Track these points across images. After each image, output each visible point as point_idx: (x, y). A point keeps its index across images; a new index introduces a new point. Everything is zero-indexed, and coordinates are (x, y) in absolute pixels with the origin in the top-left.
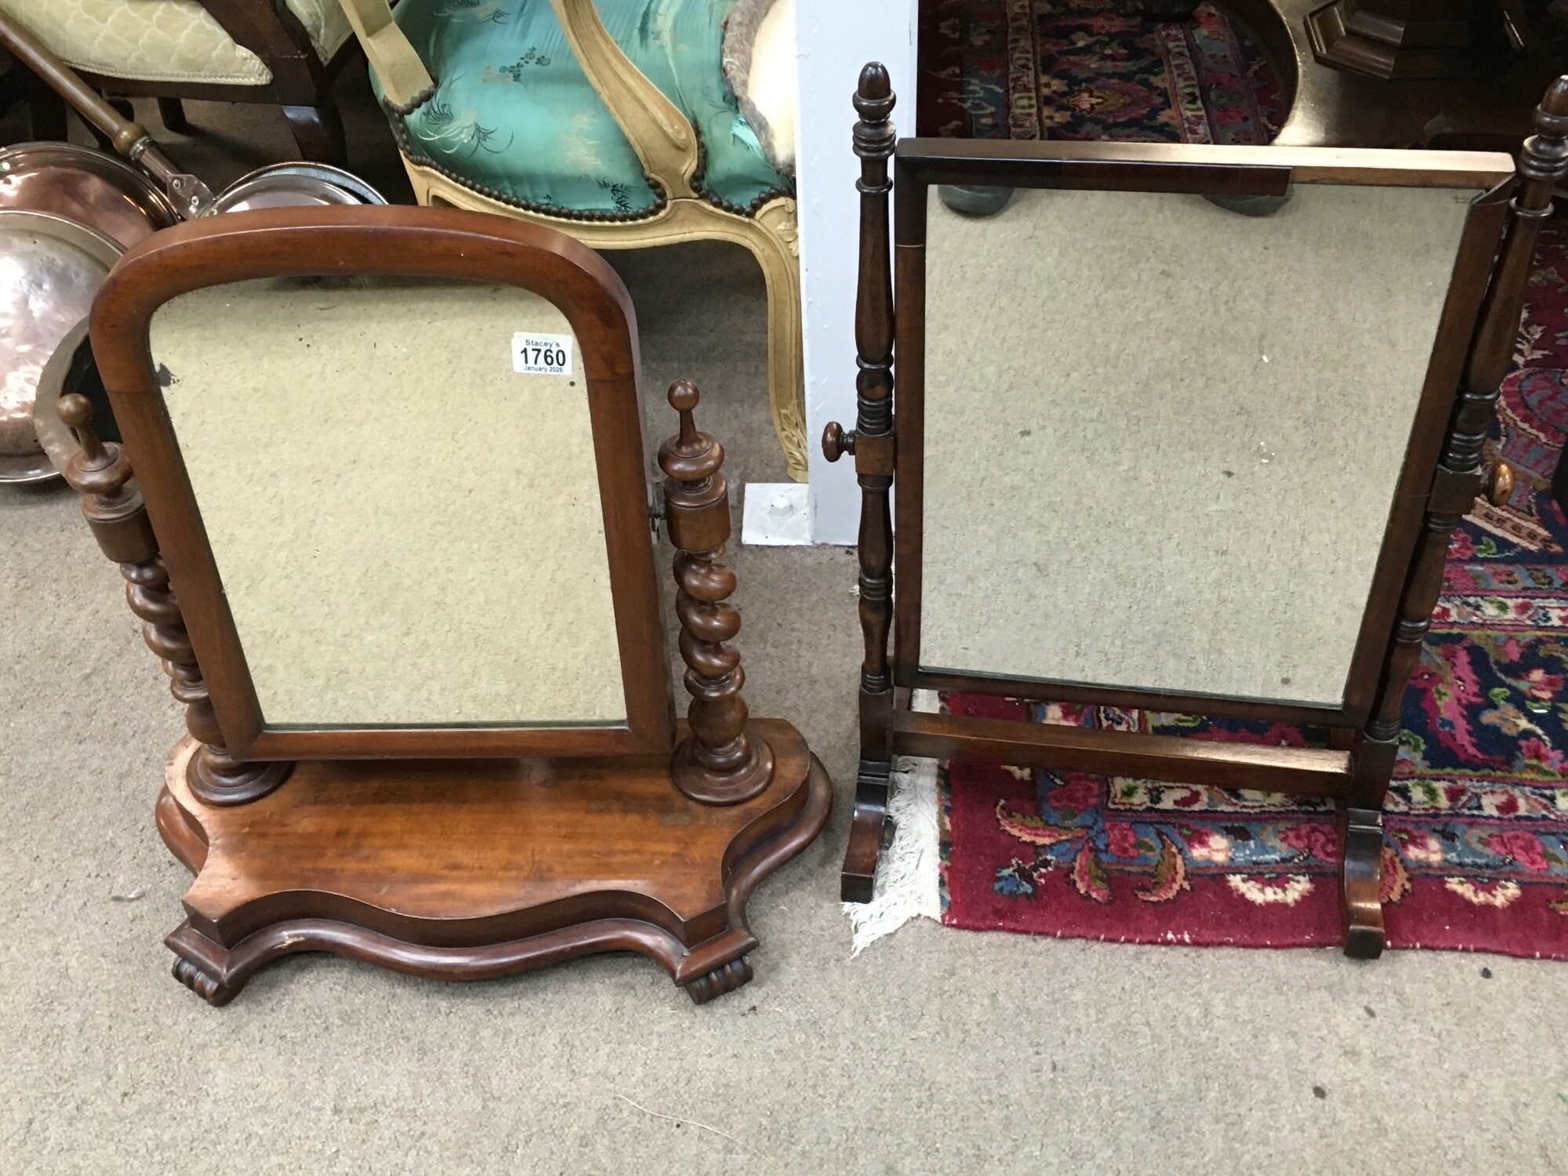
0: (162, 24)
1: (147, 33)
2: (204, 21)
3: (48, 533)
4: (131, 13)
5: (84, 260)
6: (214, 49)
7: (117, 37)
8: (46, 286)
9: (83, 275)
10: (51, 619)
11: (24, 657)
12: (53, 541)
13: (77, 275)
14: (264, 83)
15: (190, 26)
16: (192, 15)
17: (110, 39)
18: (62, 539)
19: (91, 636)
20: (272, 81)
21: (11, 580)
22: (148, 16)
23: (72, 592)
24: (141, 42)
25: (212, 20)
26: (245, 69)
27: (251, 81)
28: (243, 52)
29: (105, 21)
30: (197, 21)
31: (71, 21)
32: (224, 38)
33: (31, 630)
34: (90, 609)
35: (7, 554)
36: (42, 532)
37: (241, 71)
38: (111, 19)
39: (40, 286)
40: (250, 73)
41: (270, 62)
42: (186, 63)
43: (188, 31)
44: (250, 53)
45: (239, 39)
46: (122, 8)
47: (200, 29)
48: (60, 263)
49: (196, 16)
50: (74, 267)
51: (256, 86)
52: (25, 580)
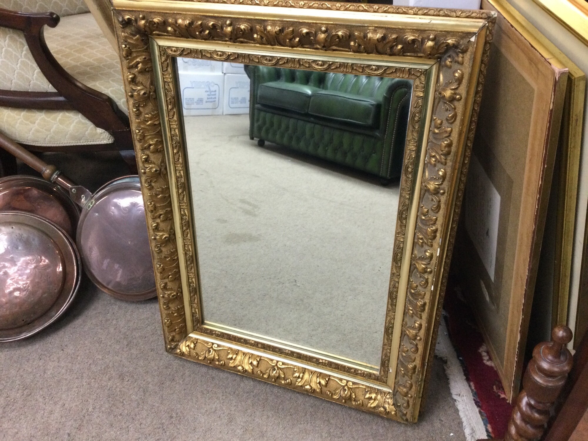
0: (61, 122)
1: (55, 126)
2: (81, 119)
3: (33, 362)
4: (46, 118)
5: (36, 232)
6: (87, 130)
7: (41, 130)
8: (20, 248)
9: (36, 239)
10: (42, 412)
11: (33, 436)
12: (36, 366)
13: (34, 240)
14: (110, 142)
15: (75, 122)
16: (75, 117)
17: (37, 131)
18: (41, 364)
19: (64, 420)
20: (114, 141)
21: (20, 391)
22: (55, 119)
23: (50, 395)
24: (52, 130)
25: (85, 118)
26: (101, 137)
27: (105, 142)
28: (99, 130)
29: (35, 123)
30: (78, 119)
31: (18, 125)
32: (90, 126)
33: (34, 419)
34: (60, 403)
35: (16, 377)
36: (31, 362)
37: (99, 139)
38: (37, 122)
39: (17, 248)
40: (103, 139)
41: (113, 133)
42: (73, 137)
43: (74, 124)
44: (103, 130)
45: (98, 125)
46: (42, 117)
47: (80, 122)
48: (25, 235)
49: (77, 117)
50: (31, 236)
51: (107, 144)
52: (27, 390)
